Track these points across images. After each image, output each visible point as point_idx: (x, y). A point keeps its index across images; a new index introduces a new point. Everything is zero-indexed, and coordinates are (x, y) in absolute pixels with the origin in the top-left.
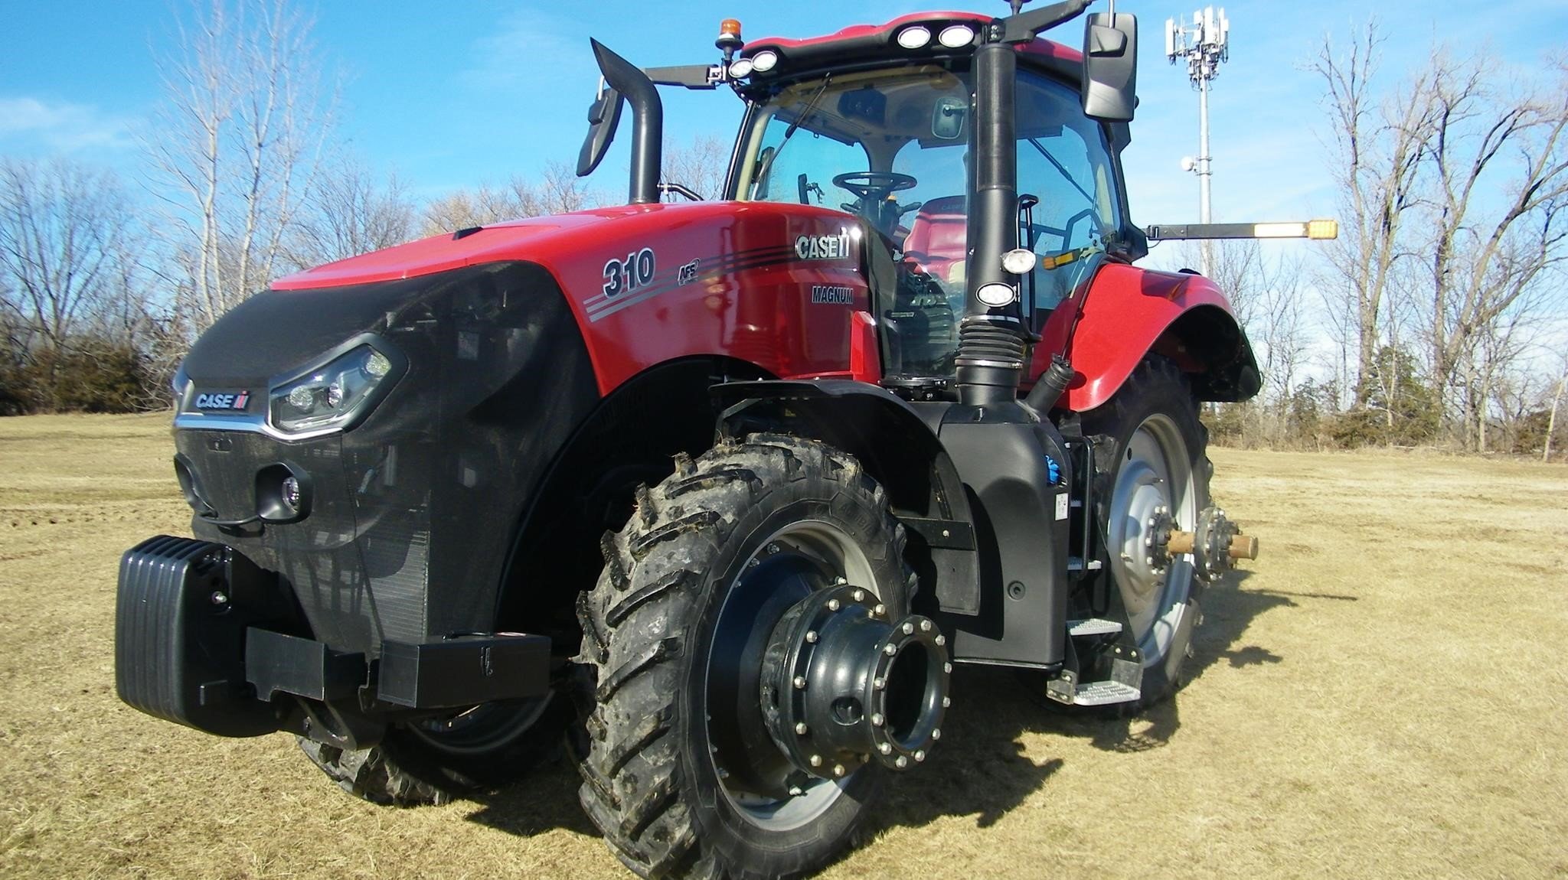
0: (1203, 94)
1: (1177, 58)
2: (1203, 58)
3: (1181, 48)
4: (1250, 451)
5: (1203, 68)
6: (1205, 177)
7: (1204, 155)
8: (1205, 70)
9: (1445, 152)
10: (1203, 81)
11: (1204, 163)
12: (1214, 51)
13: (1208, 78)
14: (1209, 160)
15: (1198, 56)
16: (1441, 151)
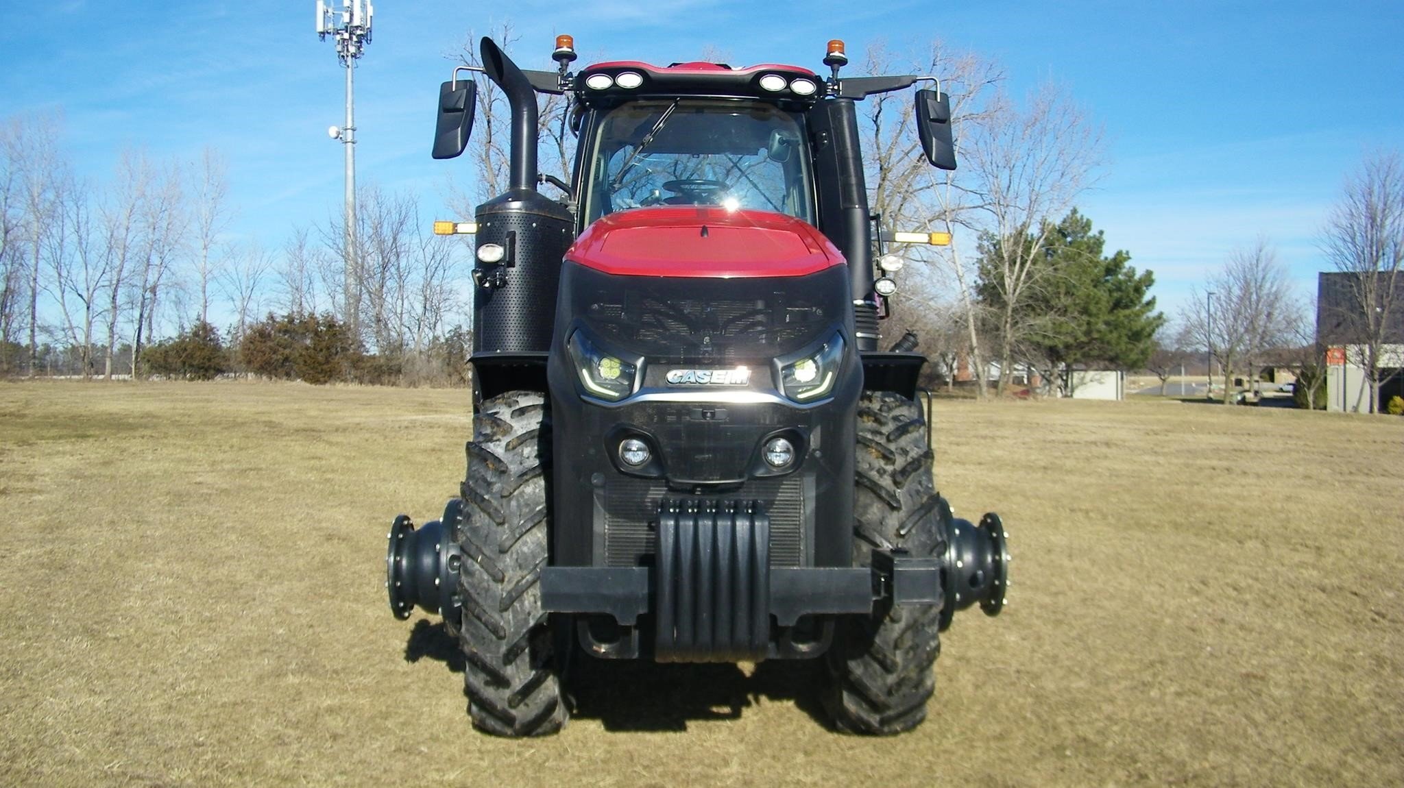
0: (349, 70)
1: (326, 35)
2: (351, 38)
3: (330, 26)
4: (412, 389)
5: (350, 47)
6: (350, 144)
7: (349, 126)
8: (352, 49)
9: (564, 138)
10: (349, 59)
11: (350, 132)
12: (359, 32)
13: (354, 56)
14: (354, 130)
15: (346, 36)
16: (561, 138)
